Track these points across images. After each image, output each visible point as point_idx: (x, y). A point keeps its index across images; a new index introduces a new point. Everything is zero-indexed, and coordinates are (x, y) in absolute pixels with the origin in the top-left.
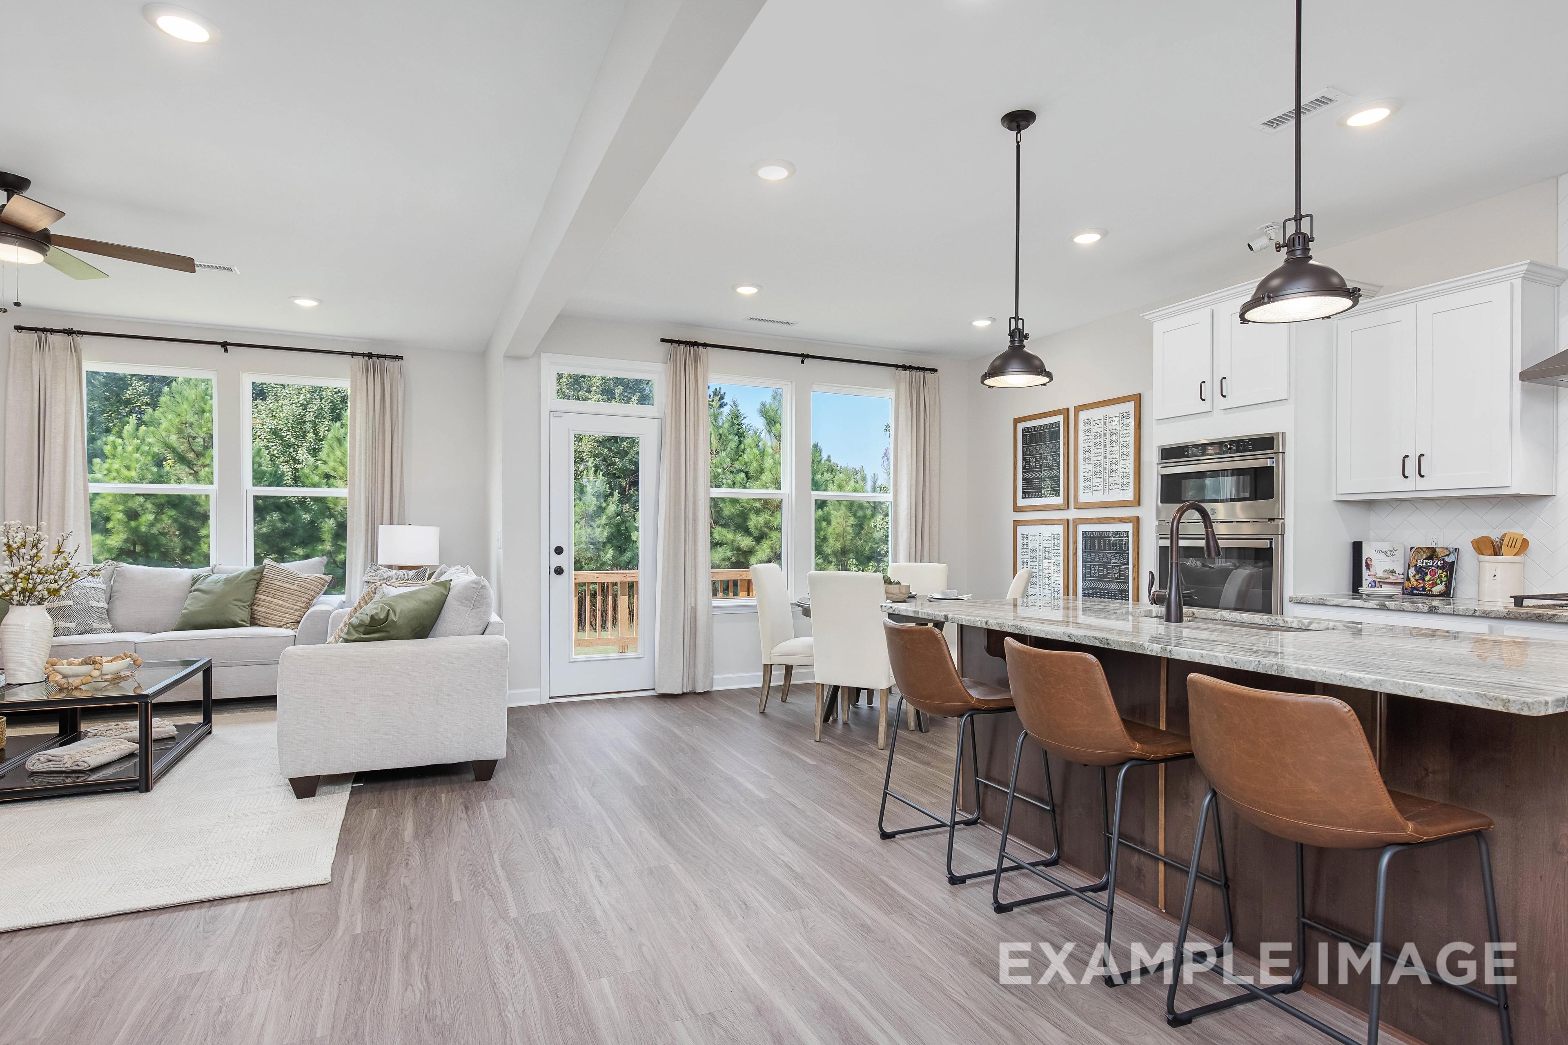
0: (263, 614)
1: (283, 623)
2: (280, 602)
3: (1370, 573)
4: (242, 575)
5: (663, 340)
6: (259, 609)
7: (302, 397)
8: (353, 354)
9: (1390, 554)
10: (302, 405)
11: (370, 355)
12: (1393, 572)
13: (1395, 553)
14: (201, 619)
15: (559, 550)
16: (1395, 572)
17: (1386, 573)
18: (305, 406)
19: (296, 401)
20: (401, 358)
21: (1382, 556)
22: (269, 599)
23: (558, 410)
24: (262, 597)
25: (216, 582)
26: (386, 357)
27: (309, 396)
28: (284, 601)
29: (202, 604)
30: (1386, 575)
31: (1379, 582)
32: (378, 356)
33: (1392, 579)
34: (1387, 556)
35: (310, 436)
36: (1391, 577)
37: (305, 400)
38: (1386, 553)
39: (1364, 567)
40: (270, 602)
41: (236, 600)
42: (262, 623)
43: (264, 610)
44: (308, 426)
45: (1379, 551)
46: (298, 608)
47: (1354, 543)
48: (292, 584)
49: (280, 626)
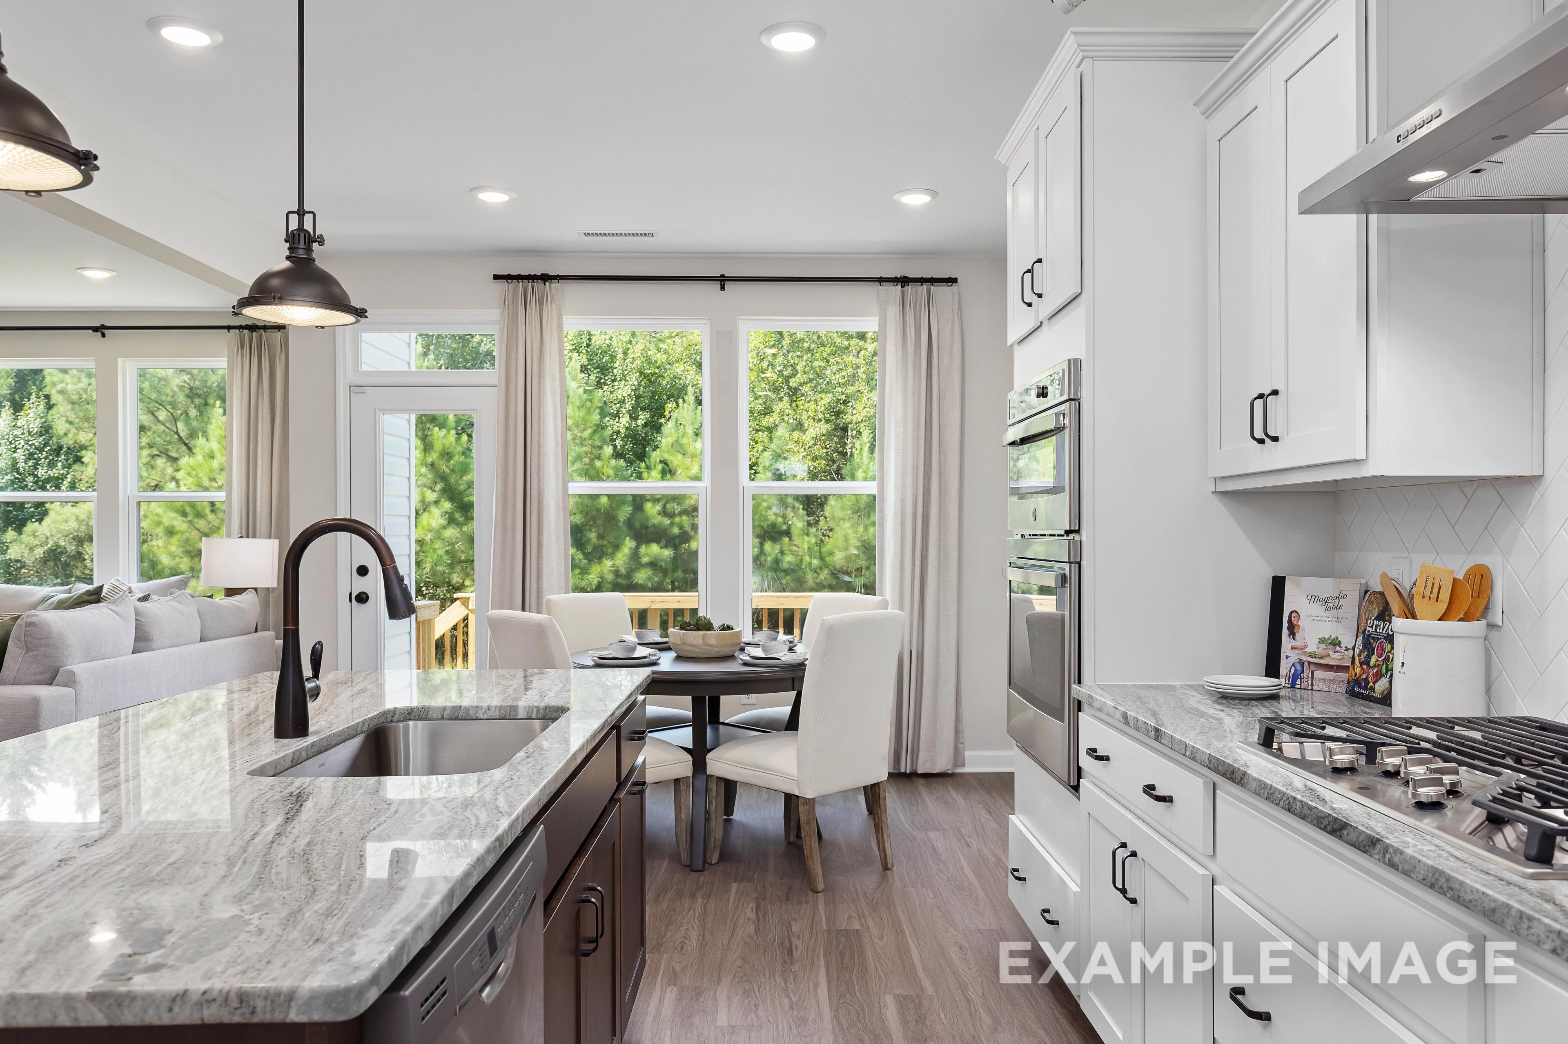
3: (1295, 644)
5: (496, 277)
8: (229, 328)
9: (1331, 604)
12: (1335, 643)
13: (1342, 601)
15: (363, 571)
16: (1339, 644)
17: (1323, 646)
21: (1317, 609)
23: (359, 384)
30: (1323, 649)
31: (1310, 663)
33: (1334, 658)
34: (1327, 609)
36: (1333, 655)
38: (1325, 601)
39: (1285, 632)
45: (1314, 598)
47: (1274, 578)
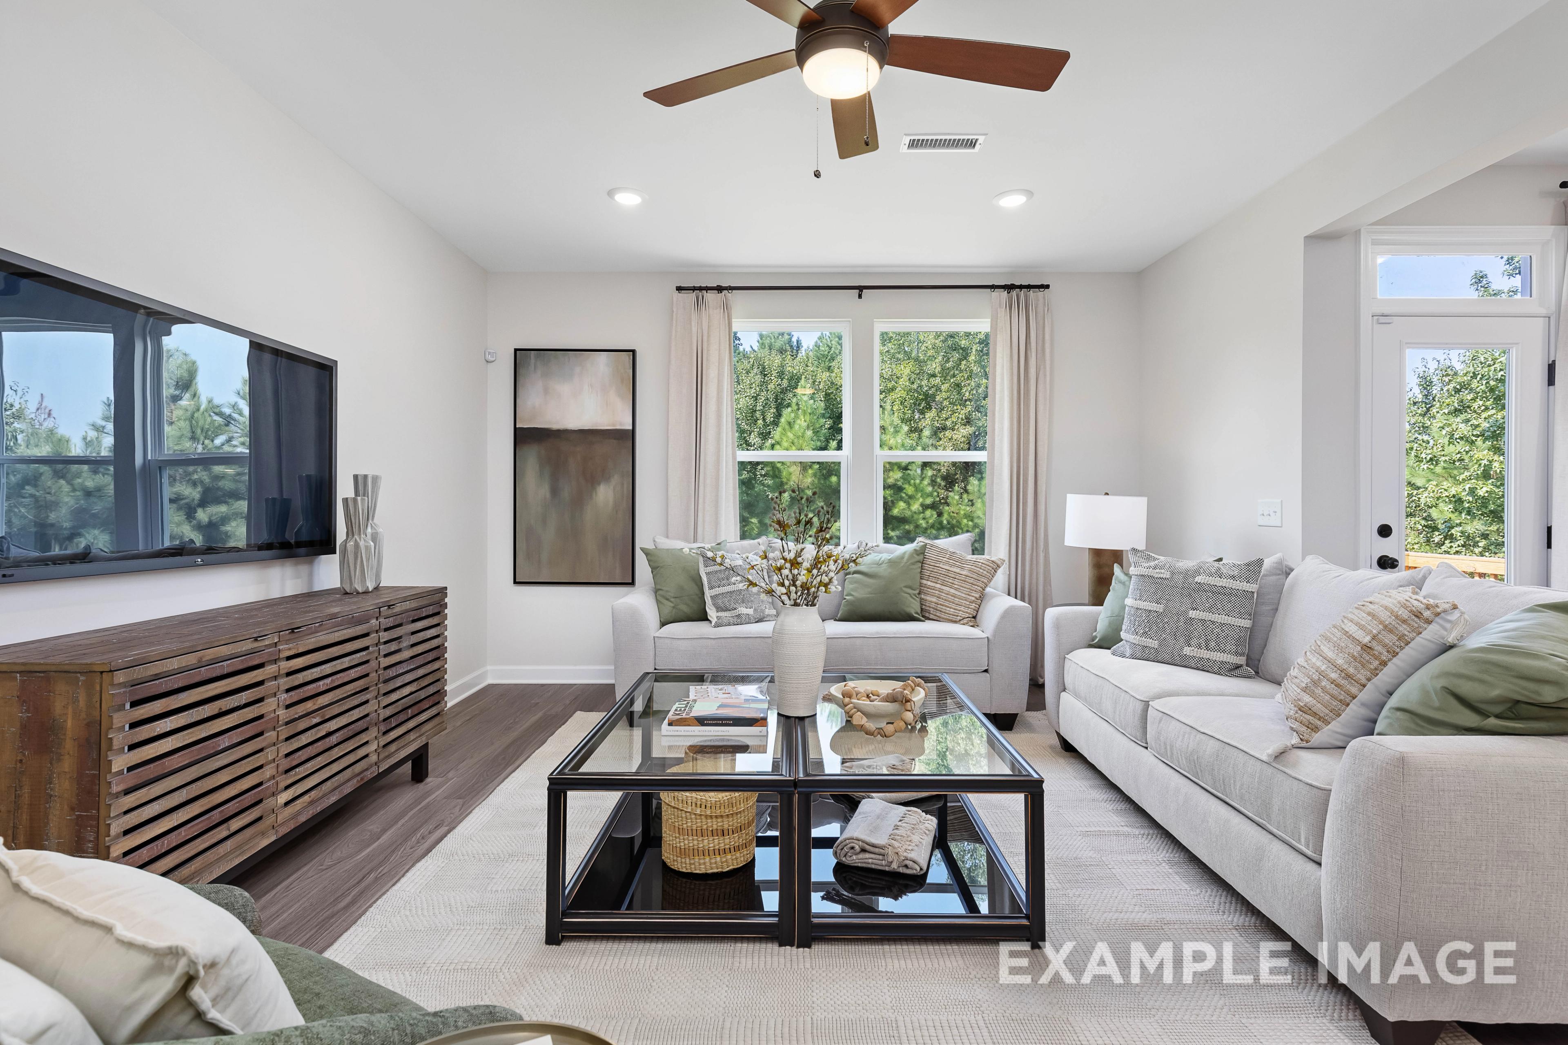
0: (933, 605)
1: (959, 618)
2: (952, 591)
4: (906, 556)
6: (928, 598)
7: (753, 391)
8: (993, 287)
10: (753, 397)
11: (1009, 288)
14: (871, 608)
15: (1385, 531)
18: (756, 398)
19: (749, 394)
20: (1047, 287)
22: (938, 586)
23: (1386, 312)
24: (929, 583)
25: (879, 564)
26: (1029, 287)
27: (758, 389)
28: (956, 589)
29: (869, 590)
32: (1021, 287)
35: (760, 422)
37: (754, 393)
40: (940, 590)
41: (906, 587)
42: (932, 616)
43: (934, 600)
44: (758, 414)
46: (973, 598)
48: (962, 568)
49: (955, 622)
